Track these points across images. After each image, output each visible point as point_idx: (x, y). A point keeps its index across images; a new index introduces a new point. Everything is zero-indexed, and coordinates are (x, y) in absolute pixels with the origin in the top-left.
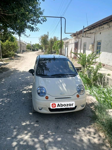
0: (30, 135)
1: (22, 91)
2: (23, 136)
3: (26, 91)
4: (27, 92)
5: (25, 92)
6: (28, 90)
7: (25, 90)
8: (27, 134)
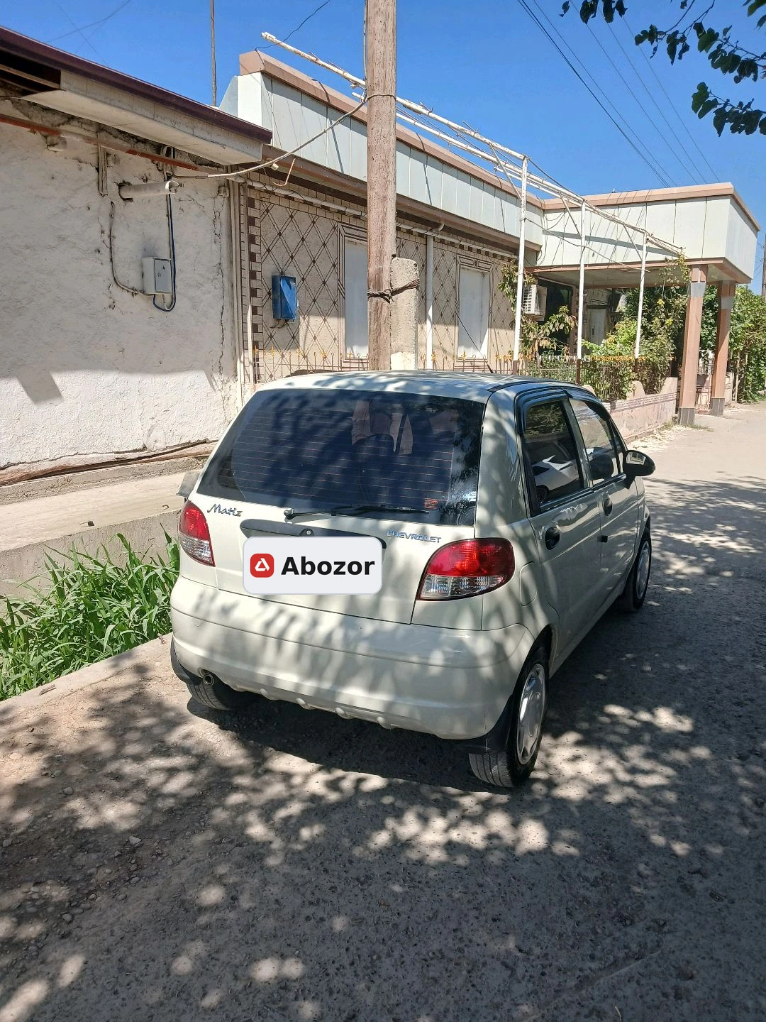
0: (668, 568)
1: (692, 739)
2: (688, 570)
3: (649, 726)
4: (645, 716)
5: (665, 718)
6: (632, 736)
7: (660, 743)
8: (678, 572)
